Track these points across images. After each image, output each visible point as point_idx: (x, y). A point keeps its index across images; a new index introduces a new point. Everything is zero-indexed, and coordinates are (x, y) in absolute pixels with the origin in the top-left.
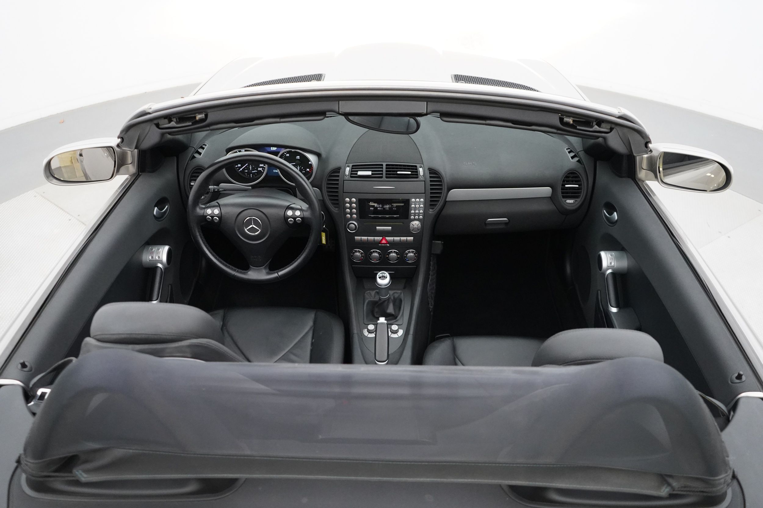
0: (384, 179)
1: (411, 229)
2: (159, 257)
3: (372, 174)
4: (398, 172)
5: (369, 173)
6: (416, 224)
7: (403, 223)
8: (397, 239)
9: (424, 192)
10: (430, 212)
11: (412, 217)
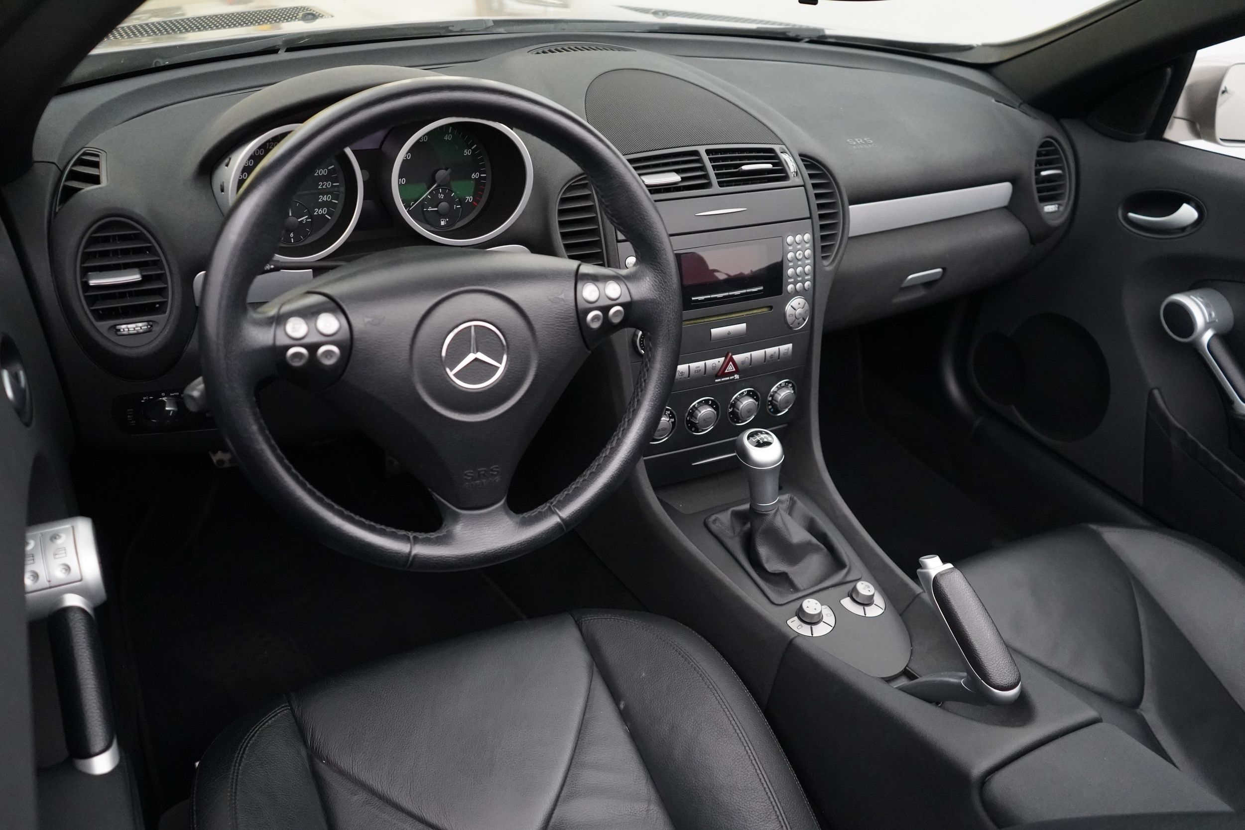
0: (716, 188)
1: (789, 319)
2: (68, 568)
3: (683, 179)
4: (745, 168)
5: (674, 178)
6: (796, 307)
7: (771, 308)
8: (758, 354)
9: (808, 215)
10: (828, 269)
11: (790, 287)
